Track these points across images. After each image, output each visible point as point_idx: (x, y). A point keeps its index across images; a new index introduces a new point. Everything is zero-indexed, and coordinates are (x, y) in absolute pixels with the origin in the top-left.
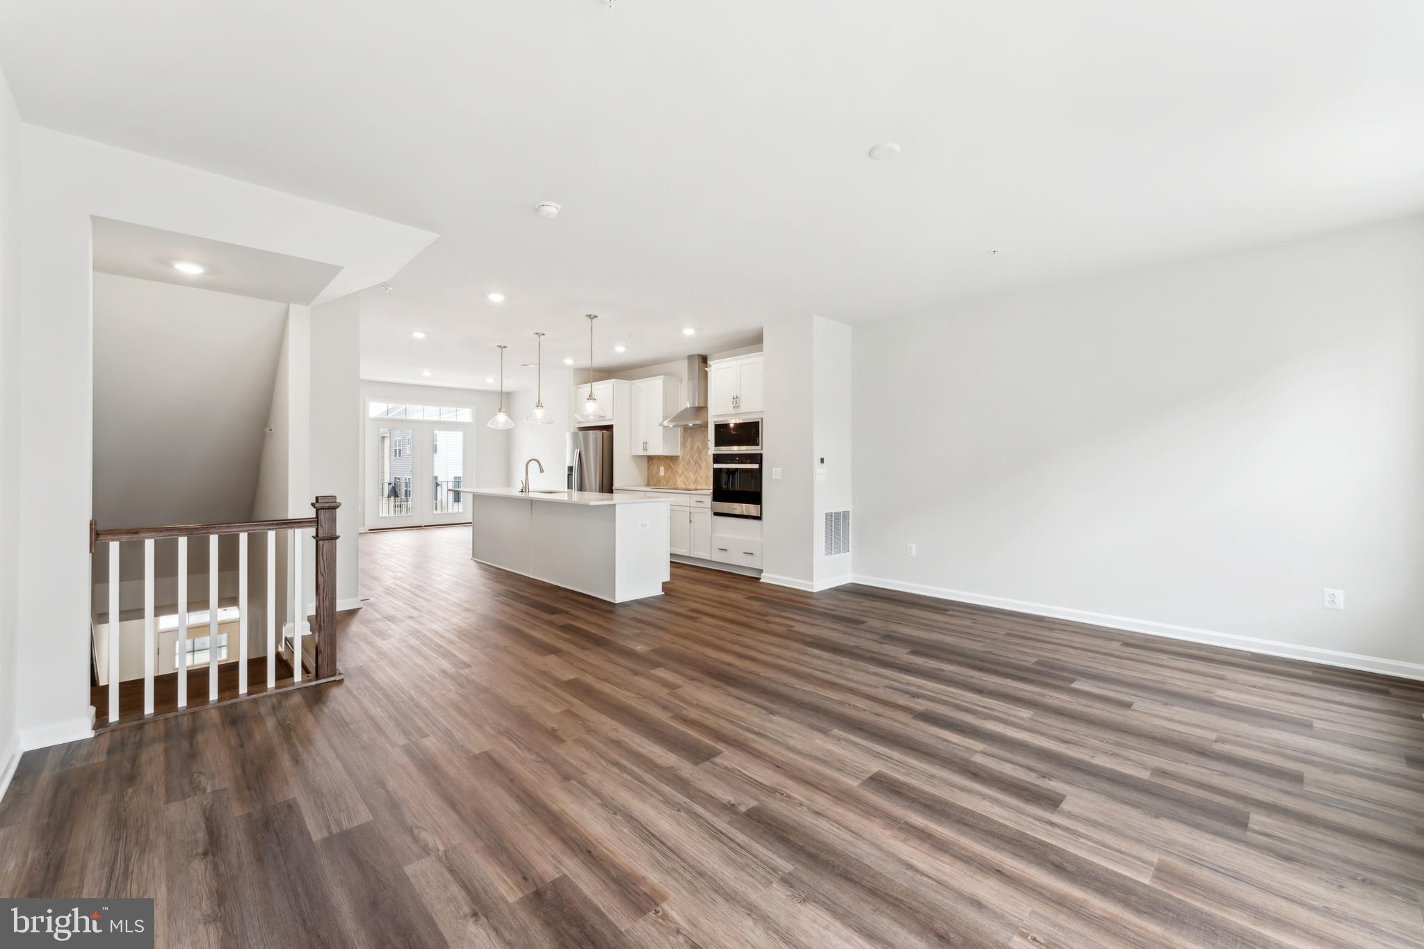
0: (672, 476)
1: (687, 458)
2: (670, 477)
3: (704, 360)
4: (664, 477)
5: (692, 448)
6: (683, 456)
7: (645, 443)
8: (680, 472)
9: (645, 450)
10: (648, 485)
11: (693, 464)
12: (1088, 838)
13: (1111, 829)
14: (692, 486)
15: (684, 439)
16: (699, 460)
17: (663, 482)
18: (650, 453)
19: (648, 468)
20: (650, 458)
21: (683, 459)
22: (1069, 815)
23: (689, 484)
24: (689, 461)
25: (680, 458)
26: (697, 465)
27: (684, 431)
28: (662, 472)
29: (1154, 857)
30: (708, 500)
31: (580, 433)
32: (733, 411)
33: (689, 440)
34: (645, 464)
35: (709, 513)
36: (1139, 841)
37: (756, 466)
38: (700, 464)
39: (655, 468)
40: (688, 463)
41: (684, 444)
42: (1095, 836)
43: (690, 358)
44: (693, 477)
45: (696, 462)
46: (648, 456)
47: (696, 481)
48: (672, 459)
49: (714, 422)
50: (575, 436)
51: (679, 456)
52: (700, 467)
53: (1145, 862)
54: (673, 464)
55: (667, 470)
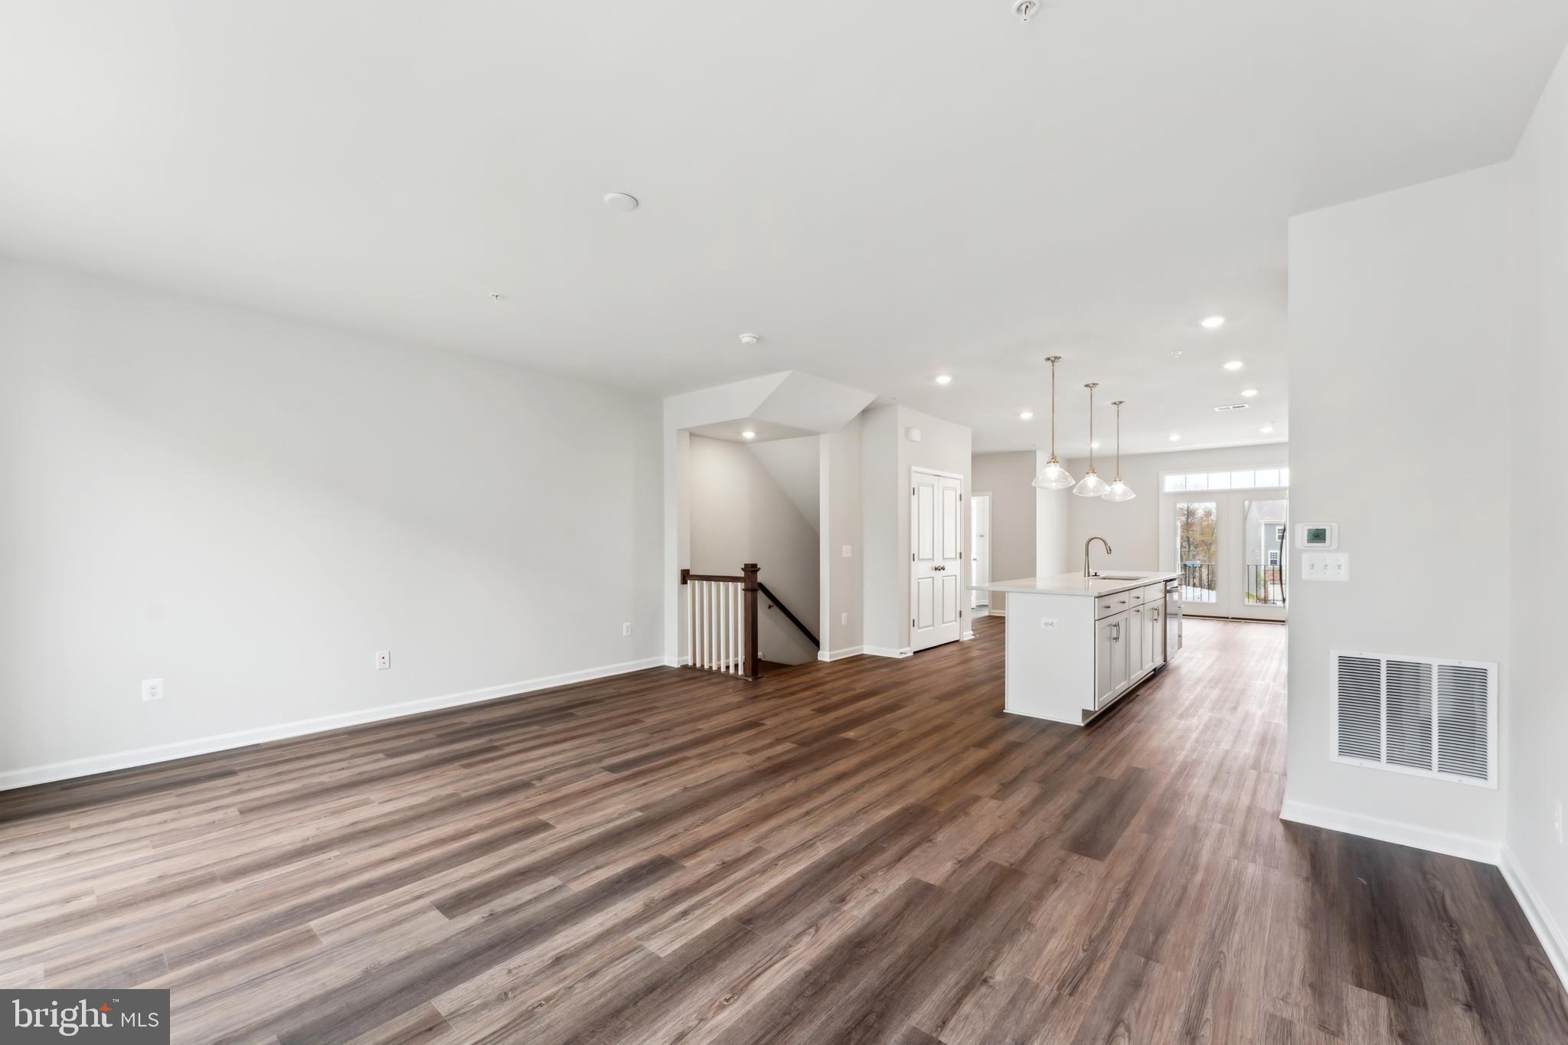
12: (385, 911)
13: (381, 930)
22: (423, 911)
29: (326, 941)
36: (352, 941)
42: (381, 916)
53: (328, 932)
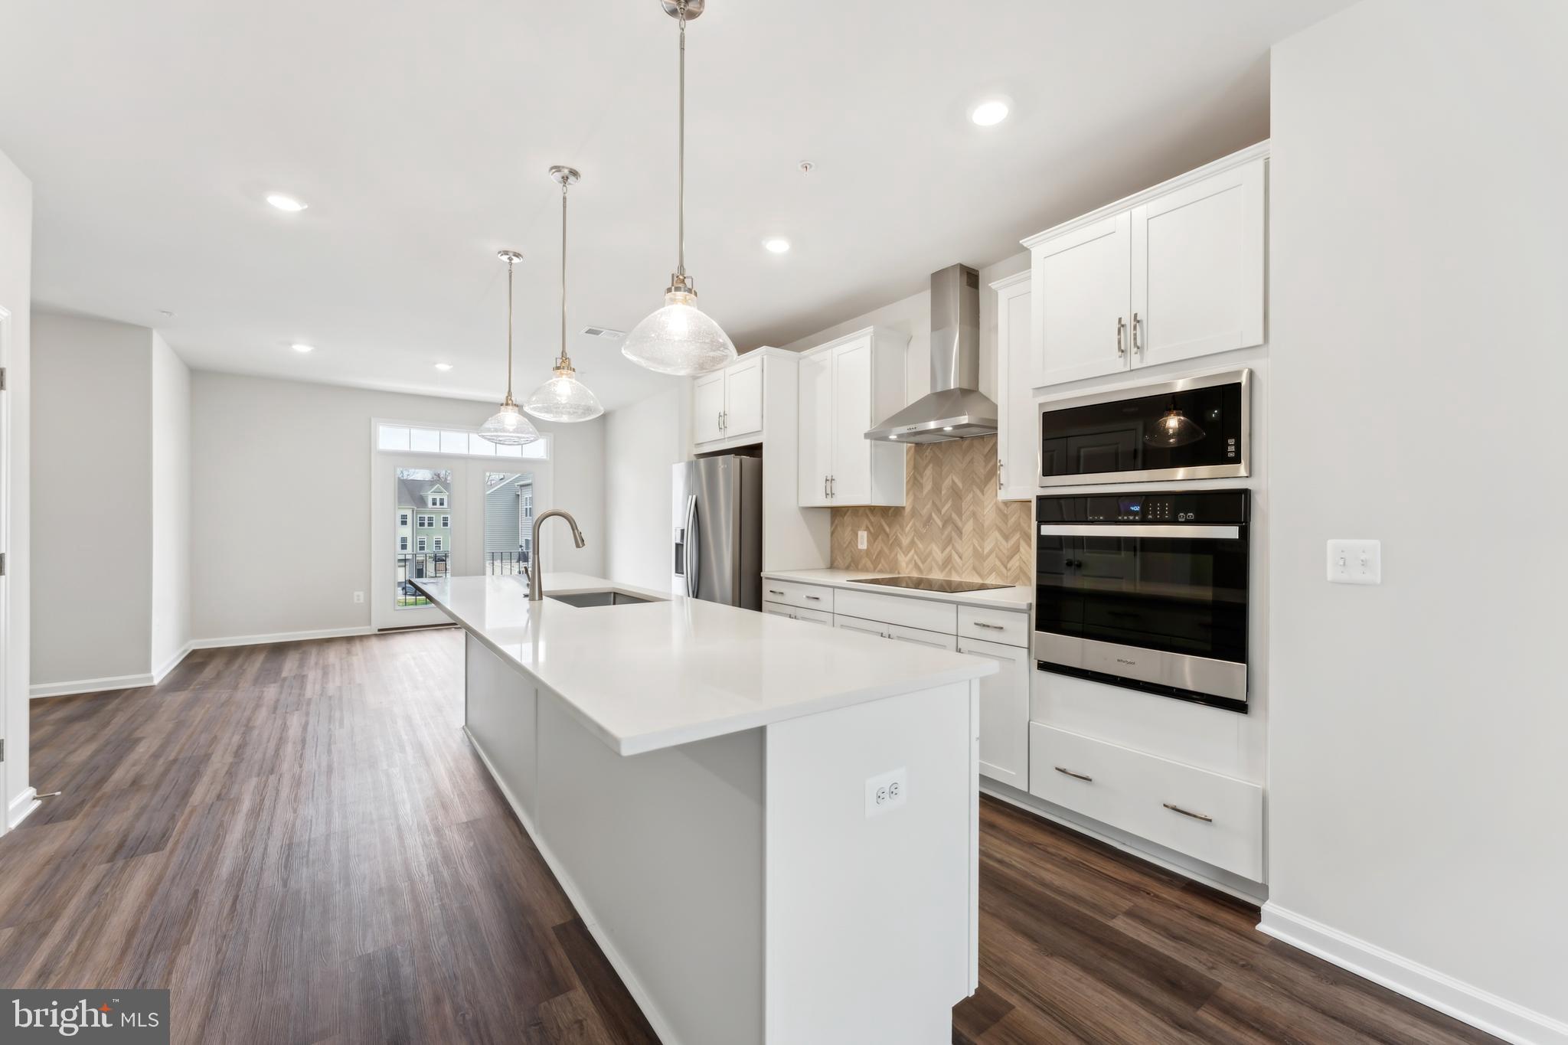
0: (886, 550)
1: (925, 512)
2: (881, 552)
3: (971, 277)
4: (868, 552)
5: (937, 488)
6: (914, 509)
7: (830, 480)
8: (905, 541)
9: (829, 494)
10: (832, 566)
11: (940, 524)
14: (937, 575)
15: (915, 467)
16: (954, 516)
17: (865, 561)
18: (839, 501)
19: (832, 533)
20: (837, 512)
21: (914, 513)
23: (930, 570)
24: (930, 517)
25: (908, 510)
26: (949, 528)
27: (916, 451)
28: (863, 541)
30: (1020, 627)
31: (702, 461)
32: (1118, 365)
33: (929, 472)
34: (825, 523)
35: (1023, 661)
37: (1231, 532)
38: (960, 524)
39: (847, 533)
40: (929, 520)
41: (915, 482)
43: (938, 279)
44: (939, 555)
45: (947, 521)
46: (832, 508)
47: (948, 561)
48: (889, 514)
49: (1041, 405)
50: (692, 467)
51: (903, 508)
52: (959, 532)
54: (890, 526)
55: (873, 537)
